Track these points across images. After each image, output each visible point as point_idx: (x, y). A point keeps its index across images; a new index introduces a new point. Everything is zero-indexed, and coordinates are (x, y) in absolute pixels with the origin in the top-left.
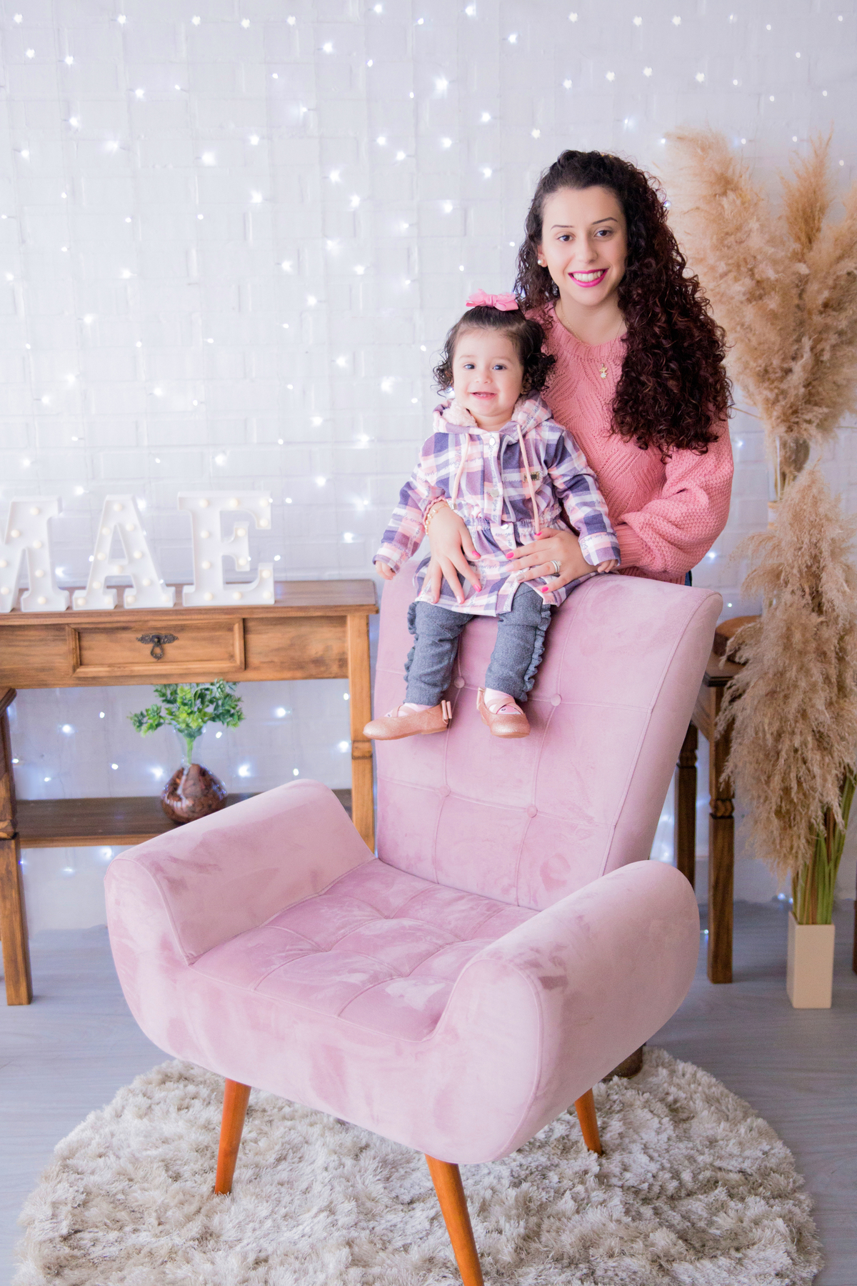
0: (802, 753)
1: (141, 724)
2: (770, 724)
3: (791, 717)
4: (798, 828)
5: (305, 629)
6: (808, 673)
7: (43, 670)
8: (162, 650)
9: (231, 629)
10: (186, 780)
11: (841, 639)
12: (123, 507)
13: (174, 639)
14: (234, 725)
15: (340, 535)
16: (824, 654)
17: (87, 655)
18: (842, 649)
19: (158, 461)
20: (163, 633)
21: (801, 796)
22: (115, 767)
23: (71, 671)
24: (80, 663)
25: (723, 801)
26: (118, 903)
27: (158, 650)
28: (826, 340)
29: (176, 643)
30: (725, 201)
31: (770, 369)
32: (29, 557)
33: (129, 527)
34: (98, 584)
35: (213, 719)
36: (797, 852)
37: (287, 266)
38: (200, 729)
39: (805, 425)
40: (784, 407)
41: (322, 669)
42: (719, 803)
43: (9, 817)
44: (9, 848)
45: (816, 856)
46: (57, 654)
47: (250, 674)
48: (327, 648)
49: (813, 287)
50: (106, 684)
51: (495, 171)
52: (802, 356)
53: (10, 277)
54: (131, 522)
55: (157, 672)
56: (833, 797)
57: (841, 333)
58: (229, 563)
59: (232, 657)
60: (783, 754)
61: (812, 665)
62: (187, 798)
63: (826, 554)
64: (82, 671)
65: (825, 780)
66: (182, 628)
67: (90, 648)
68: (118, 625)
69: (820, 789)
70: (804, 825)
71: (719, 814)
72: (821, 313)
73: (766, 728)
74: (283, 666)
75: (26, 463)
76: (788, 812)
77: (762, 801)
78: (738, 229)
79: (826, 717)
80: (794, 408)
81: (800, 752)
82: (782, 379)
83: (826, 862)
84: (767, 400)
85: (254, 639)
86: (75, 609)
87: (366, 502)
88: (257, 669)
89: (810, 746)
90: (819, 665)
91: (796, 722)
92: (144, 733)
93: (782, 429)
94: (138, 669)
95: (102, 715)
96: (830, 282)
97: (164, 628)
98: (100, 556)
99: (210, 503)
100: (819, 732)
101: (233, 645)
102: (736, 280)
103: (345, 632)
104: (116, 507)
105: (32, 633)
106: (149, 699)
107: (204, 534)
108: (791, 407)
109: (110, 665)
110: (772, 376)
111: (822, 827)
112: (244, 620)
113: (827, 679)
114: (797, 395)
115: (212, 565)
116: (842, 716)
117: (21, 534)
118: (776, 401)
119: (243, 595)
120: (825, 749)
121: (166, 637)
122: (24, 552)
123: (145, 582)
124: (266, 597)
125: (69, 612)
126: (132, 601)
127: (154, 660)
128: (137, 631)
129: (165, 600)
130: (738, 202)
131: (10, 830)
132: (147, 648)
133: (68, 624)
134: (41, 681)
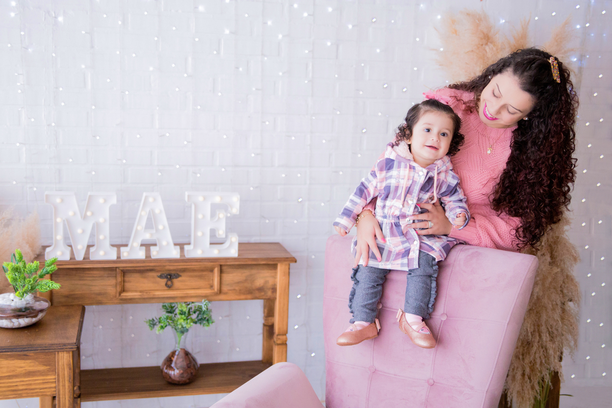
1: (154, 326)
5: (254, 271)
7: (100, 294)
8: (172, 283)
9: (212, 270)
10: (177, 359)
12: (155, 200)
13: (179, 276)
14: (208, 326)
17: (128, 285)
20: (173, 272)
23: (118, 295)
24: (123, 290)
27: (169, 283)
29: (180, 279)
30: (487, 48)
32: (96, 228)
33: (157, 211)
34: (136, 244)
35: (195, 323)
37: (241, 69)
41: (263, 294)
44: (77, 403)
46: (108, 285)
47: (222, 297)
48: (266, 282)
50: (137, 303)
54: (158, 208)
55: (169, 296)
58: (213, 232)
59: (212, 286)
62: (178, 369)
64: (124, 295)
66: (184, 270)
67: (129, 282)
68: (148, 268)
74: (240, 292)
85: (225, 276)
86: (122, 258)
88: (226, 293)
92: (156, 332)
94: (158, 293)
97: (174, 270)
98: (139, 228)
99: (205, 198)
101: (213, 280)
103: (276, 273)
104: (151, 200)
105: (95, 272)
107: (201, 216)
109: (141, 292)
112: (221, 266)
115: (203, 234)
117: (93, 214)
119: (220, 251)
121: (174, 275)
122: (94, 224)
123: (164, 243)
124: (232, 252)
125: (119, 260)
126: (155, 253)
127: (166, 288)
128: (158, 271)
129: (174, 253)
130: (494, 49)
132: (164, 281)
133: (118, 267)
134: (99, 300)
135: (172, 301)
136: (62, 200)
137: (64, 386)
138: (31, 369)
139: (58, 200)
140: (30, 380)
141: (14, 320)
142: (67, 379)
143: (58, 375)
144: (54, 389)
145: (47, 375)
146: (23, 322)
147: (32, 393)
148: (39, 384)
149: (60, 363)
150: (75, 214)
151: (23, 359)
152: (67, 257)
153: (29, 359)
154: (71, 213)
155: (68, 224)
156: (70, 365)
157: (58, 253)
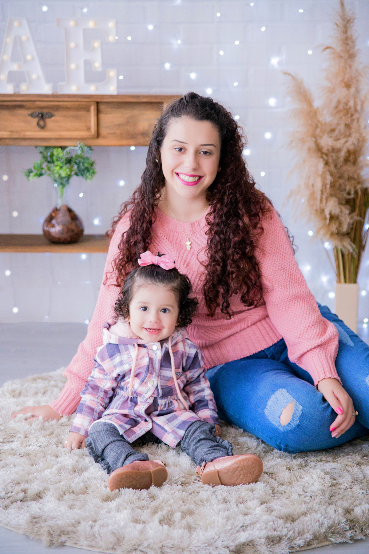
1: (30, 173)
5: (136, 112)
8: (45, 122)
9: (88, 110)
12: (21, 25)
13: (52, 116)
14: (91, 179)
15: (162, 64)
20: (45, 111)
22: (15, 214)
27: (42, 123)
29: (53, 118)
33: (24, 38)
34: (3, 77)
35: (76, 174)
38: (69, 177)
47: (101, 141)
54: (25, 34)
55: (41, 137)
58: (88, 64)
59: (89, 129)
62: (58, 224)
66: (58, 108)
68: (16, 103)
74: (121, 136)
85: (103, 117)
87: (179, 42)
88: (105, 137)
92: (31, 178)
94: (29, 134)
95: (6, 178)
97: (46, 107)
98: (5, 57)
99: (77, 24)
101: (90, 121)
104: (15, 25)
107: (72, 45)
109: (10, 131)
112: (98, 103)
115: (77, 67)
119: (97, 89)
121: (47, 113)
123: (34, 76)
124: (111, 90)
126: (24, 89)
127: (40, 129)
128: (28, 108)
129: (46, 89)
132: (35, 121)
135: (45, 144)
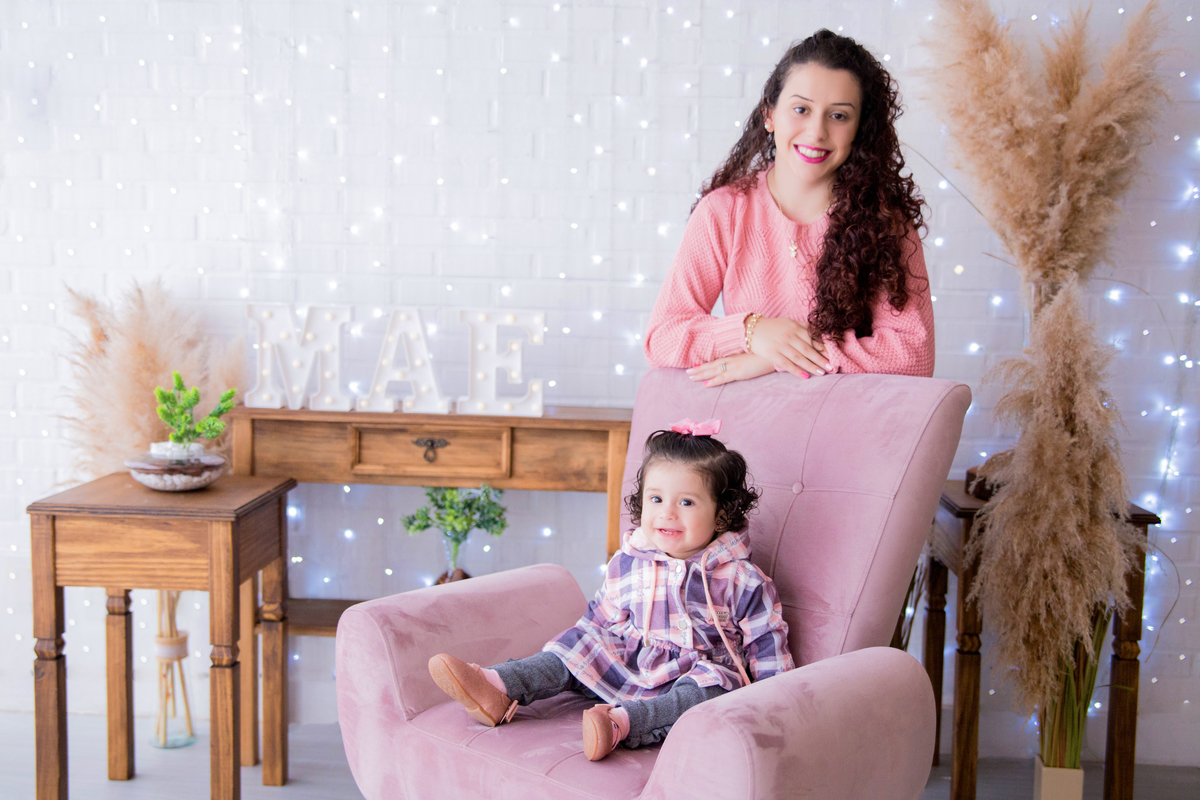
0: (1052, 579)
1: (411, 523)
2: (1019, 544)
3: (1041, 538)
4: (1046, 659)
5: (569, 442)
6: (1059, 494)
7: (324, 465)
8: (435, 453)
9: (499, 438)
11: (1094, 465)
12: (409, 318)
13: (446, 444)
14: (498, 533)
15: (612, 367)
16: (1077, 478)
17: (366, 453)
18: (1095, 475)
19: (449, 288)
20: (436, 437)
21: (1050, 625)
22: (389, 572)
23: (349, 467)
24: (359, 460)
25: (971, 636)
26: (345, 654)
27: (431, 454)
28: (1084, 189)
29: (448, 448)
30: (986, 57)
31: (1027, 216)
32: (321, 359)
33: (412, 336)
34: (380, 388)
35: (478, 526)
36: (1044, 687)
37: (578, 118)
38: (466, 533)
39: (1061, 271)
40: (1040, 252)
41: (583, 481)
42: (966, 637)
43: (279, 600)
44: (277, 630)
45: (1065, 694)
46: (337, 451)
47: (515, 483)
48: (589, 462)
49: (1071, 136)
50: (380, 483)
51: (771, 41)
52: (1059, 202)
53: (333, 120)
54: (414, 330)
55: (429, 474)
56: (1083, 626)
57: (1099, 184)
58: (502, 374)
59: (498, 465)
60: (1033, 578)
61: (1063, 486)
63: (1080, 375)
64: (361, 468)
65: (1075, 609)
66: (455, 434)
67: (369, 448)
68: (397, 426)
69: (1070, 616)
70: (1052, 657)
71: (966, 649)
72: (1079, 162)
73: (1015, 548)
74: (546, 477)
75: (333, 285)
76: (1036, 641)
77: (1009, 627)
78: (999, 81)
79: (1078, 541)
80: (1051, 254)
81: (1050, 578)
82: (1039, 224)
83: (1075, 702)
84: (1024, 245)
85: (520, 448)
86: (358, 410)
87: (637, 337)
88: (522, 477)
89: (1060, 571)
90: (1071, 487)
91: (1046, 545)
92: (412, 532)
93: (1038, 274)
94: (411, 470)
95: (381, 521)
96: (1088, 134)
97: (438, 432)
98: (385, 362)
99: (488, 318)
100: (1070, 558)
101: (500, 453)
102: (995, 125)
103: (606, 448)
104: (402, 317)
105: (319, 431)
106: (418, 501)
107: (480, 347)
108: (1047, 253)
109: (385, 465)
110: (1029, 222)
111: (1071, 658)
112: (513, 430)
113: (1079, 503)
114: (1053, 242)
115: (486, 377)
116: (1095, 544)
117: (316, 337)
118: (1032, 246)
119: (513, 407)
120: (1077, 578)
121: (439, 441)
122: (316, 354)
123: (424, 389)
124: (534, 409)
125: (352, 413)
126: (409, 407)
127: (425, 462)
128: (413, 434)
129: (439, 406)
130: (999, 57)
131: (279, 612)
132: (421, 451)
133: (350, 423)
134: (322, 476)
135: (435, 484)
136: (271, 315)
137: (219, 576)
138: (174, 545)
139: (265, 314)
140: (172, 563)
141: (167, 477)
142: (223, 566)
143: (211, 559)
144: (205, 581)
145: (197, 557)
146: (179, 481)
147: (176, 583)
148: (185, 570)
149: (214, 541)
150: (289, 337)
151: (163, 529)
152: (277, 405)
153: (170, 530)
154: (283, 335)
155: (279, 352)
156: (227, 544)
157: (265, 398)
